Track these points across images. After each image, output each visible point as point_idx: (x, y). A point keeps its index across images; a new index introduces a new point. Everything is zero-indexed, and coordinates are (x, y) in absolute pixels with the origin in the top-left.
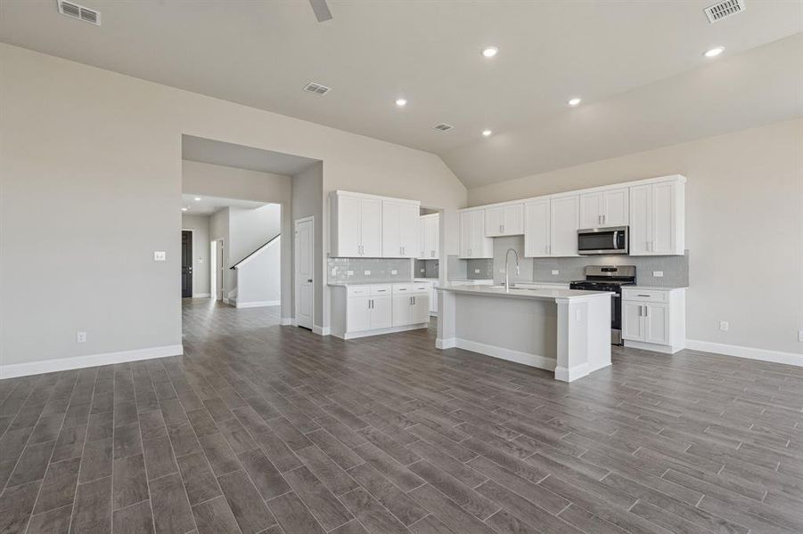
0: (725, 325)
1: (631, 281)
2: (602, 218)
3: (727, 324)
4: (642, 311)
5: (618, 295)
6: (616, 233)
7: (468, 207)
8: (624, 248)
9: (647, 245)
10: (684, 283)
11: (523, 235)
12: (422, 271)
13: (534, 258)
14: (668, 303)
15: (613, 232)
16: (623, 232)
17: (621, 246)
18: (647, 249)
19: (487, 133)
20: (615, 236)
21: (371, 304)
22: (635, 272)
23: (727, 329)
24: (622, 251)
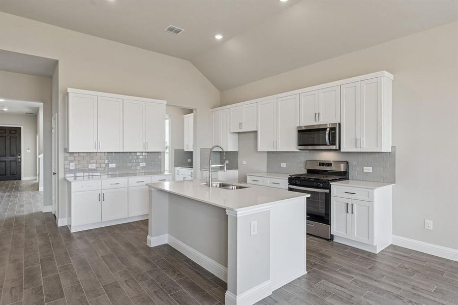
0: (430, 224)
1: (343, 176)
2: (317, 116)
3: (432, 222)
4: (348, 208)
5: (327, 191)
6: (328, 129)
7: (221, 106)
8: (335, 144)
9: (356, 142)
10: (391, 179)
11: (256, 132)
12: (189, 160)
13: (268, 152)
14: (372, 202)
15: (325, 129)
16: (334, 129)
17: (333, 142)
18: (356, 147)
19: (219, 37)
20: (327, 132)
21: (101, 197)
22: (347, 167)
23: (432, 229)
24: (334, 147)
